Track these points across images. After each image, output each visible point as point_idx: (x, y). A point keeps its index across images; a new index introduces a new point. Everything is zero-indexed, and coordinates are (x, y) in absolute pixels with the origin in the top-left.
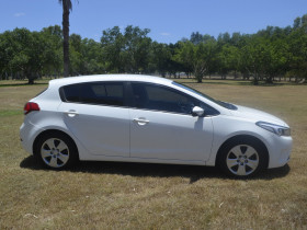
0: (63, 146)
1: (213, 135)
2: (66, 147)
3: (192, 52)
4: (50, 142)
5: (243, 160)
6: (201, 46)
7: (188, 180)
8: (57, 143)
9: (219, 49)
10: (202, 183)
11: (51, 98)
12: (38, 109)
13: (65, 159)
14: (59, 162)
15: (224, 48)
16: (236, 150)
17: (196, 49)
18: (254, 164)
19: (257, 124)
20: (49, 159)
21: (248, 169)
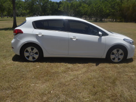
0: (35, 50)
1: (105, 45)
2: (37, 51)
3: (68, 6)
4: (29, 49)
5: (117, 55)
6: (72, 4)
7: (95, 64)
8: (32, 49)
9: (80, 5)
10: (101, 65)
11: (28, 27)
12: (22, 32)
13: (36, 56)
14: (34, 58)
15: (82, 5)
16: (115, 51)
17: (70, 5)
18: (121, 57)
19: (124, 40)
20: (28, 57)
21: (119, 59)
